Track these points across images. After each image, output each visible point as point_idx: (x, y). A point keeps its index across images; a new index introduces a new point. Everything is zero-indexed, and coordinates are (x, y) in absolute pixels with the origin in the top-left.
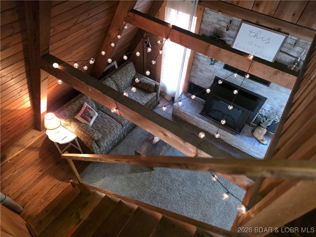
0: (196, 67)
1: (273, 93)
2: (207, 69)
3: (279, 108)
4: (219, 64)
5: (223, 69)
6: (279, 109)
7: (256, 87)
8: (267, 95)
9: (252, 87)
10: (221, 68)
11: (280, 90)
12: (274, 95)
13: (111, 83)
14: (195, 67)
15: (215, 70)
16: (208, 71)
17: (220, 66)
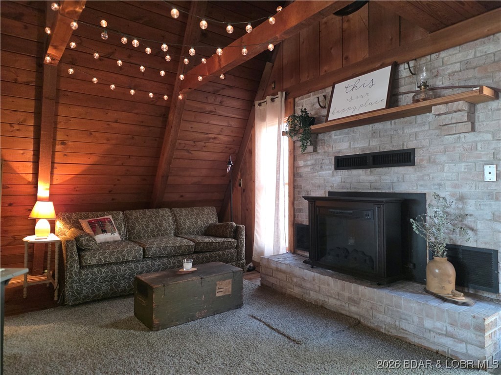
0: (300, 190)
1: (428, 175)
2: (315, 186)
3: (461, 206)
4: (328, 167)
5: (335, 172)
6: (462, 209)
7: (395, 179)
8: (421, 186)
9: (389, 181)
10: (331, 172)
11: (437, 161)
12: (433, 178)
13: (169, 226)
14: (298, 191)
15: (325, 180)
16: (317, 188)
17: (330, 169)
